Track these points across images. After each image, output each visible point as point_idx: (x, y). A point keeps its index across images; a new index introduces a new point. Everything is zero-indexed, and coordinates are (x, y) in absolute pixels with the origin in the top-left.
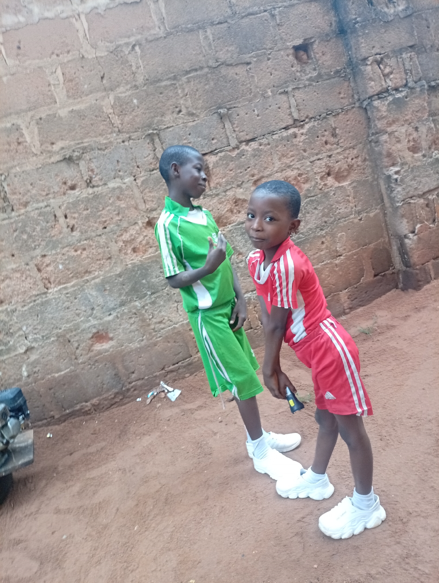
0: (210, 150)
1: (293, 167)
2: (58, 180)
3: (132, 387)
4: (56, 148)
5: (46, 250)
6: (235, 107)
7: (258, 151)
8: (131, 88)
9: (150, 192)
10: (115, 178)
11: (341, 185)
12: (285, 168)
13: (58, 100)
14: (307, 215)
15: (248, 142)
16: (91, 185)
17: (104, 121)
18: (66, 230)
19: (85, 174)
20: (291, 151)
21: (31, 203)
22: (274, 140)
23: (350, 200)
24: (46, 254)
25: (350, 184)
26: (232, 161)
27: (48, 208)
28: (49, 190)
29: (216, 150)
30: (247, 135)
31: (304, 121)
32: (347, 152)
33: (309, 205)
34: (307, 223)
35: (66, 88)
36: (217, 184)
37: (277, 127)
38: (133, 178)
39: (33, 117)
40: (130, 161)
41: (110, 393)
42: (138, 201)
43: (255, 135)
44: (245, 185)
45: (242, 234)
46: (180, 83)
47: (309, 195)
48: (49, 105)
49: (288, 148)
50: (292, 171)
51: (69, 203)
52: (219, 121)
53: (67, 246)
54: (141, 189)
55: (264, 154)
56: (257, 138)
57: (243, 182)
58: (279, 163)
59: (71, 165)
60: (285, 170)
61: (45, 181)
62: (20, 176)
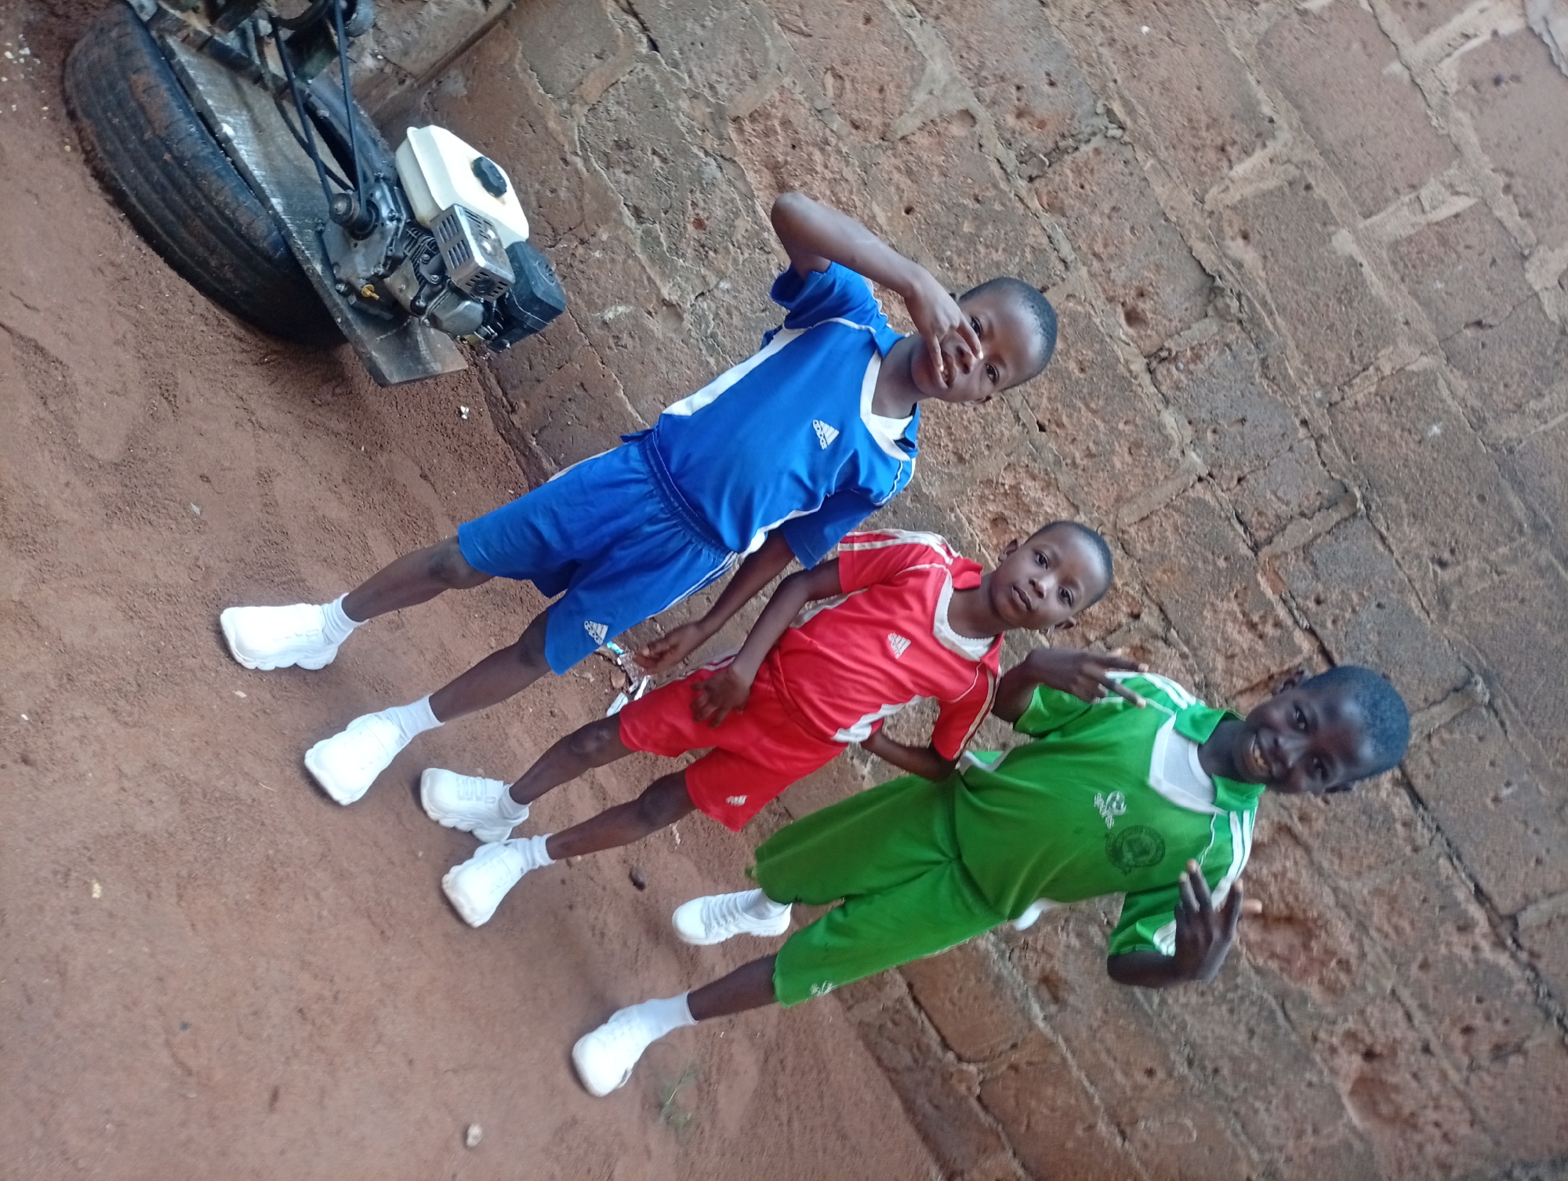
1: (1366, 941)
2: (1146, 274)
4: (1237, 248)
6: (1502, 724)
7: (1386, 820)
8: (1473, 409)
10: (1190, 423)
11: (1346, 1101)
12: (1354, 914)
13: (1375, 219)
14: (1224, 1008)
15: (1407, 784)
16: (1154, 364)
17: (1352, 358)
19: (1181, 341)
20: (1412, 923)
21: (1064, 221)
22: (1434, 862)
23: (1305, 1140)
25: (1353, 1129)
27: (1061, 267)
28: (1111, 258)
30: (1428, 777)
31: (1519, 946)
32: (1457, 1104)
33: (1255, 1010)
34: (1201, 1012)
35: (1419, 233)
37: (1477, 867)
38: (1204, 474)
39: (1310, 166)
40: (1252, 453)
42: (1141, 501)
43: (1432, 804)
46: (1530, 547)
47: (1288, 1005)
48: (1356, 199)
49: (1419, 911)
50: (1352, 937)
51: (1088, 316)
52: (1448, 685)
54: (1179, 502)
55: (1382, 841)
56: (1426, 808)
58: (1365, 892)
59: (1199, 299)
60: (1349, 915)
61: (1135, 241)
62: (1131, 174)
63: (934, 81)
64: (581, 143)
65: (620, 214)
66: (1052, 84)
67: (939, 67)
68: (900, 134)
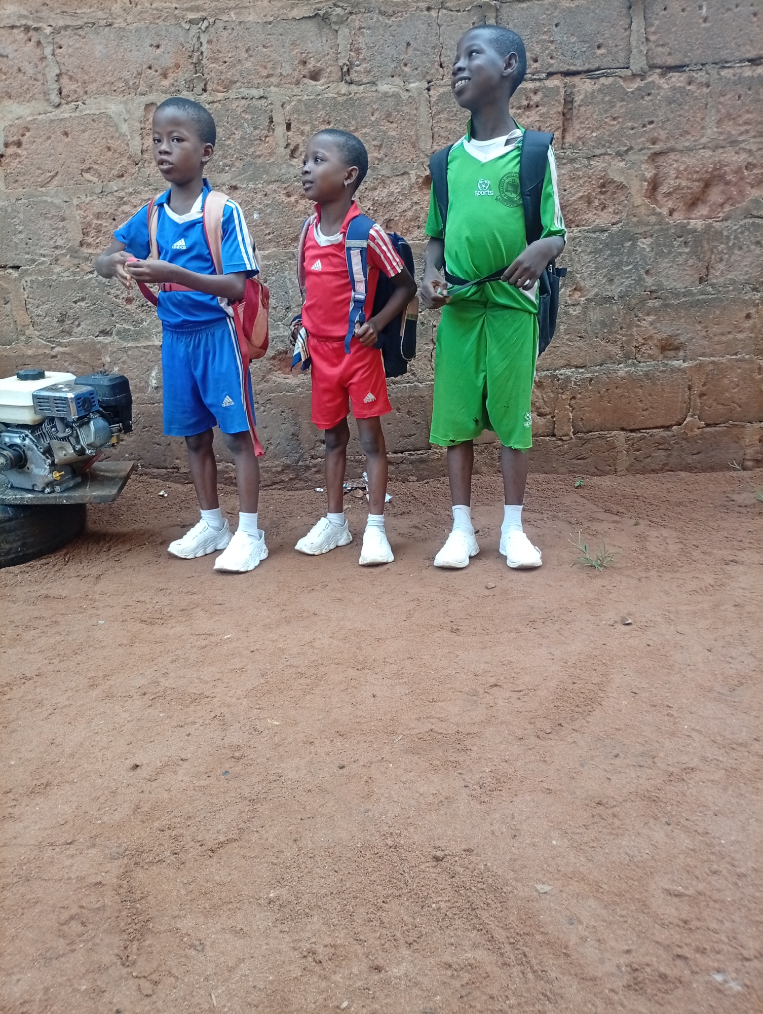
0: (586, 67)
1: (742, 145)
2: (294, 53)
3: (315, 466)
5: (240, 178)
7: (681, 93)
9: (448, 120)
10: (393, 77)
12: (724, 143)
14: (736, 252)
15: (668, 69)
16: (348, 78)
18: (281, 150)
19: (343, 54)
20: (748, 112)
21: (238, 84)
22: (721, 78)
24: (238, 185)
26: (623, 100)
27: (263, 101)
28: (274, 68)
29: (598, 69)
30: (670, 54)
33: (747, 233)
34: (730, 267)
36: (579, 138)
37: (737, 54)
38: (427, 86)
40: (429, 49)
41: (277, 463)
42: (421, 132)
43: (687, 61)
44: (631, 156)
45: (596, 252)
47: (755, 213)
49: (744, 104)
50: (736, 153)
51: (300, 101)
52: (624, 11)
53: (275, 181)
54: (434, 110)
55: (692, 103)
56: (688, 66)
57: (631, 148)
58: (715, 130)
59: (325, 30)
60: (722, 147)
61: (272, 49)
62: (233, 29)
63: (121, 115)
64: (48, 341)
65: (100, 342)
66: (158, 47)
67: (114, 107)
68: (139, 152)
